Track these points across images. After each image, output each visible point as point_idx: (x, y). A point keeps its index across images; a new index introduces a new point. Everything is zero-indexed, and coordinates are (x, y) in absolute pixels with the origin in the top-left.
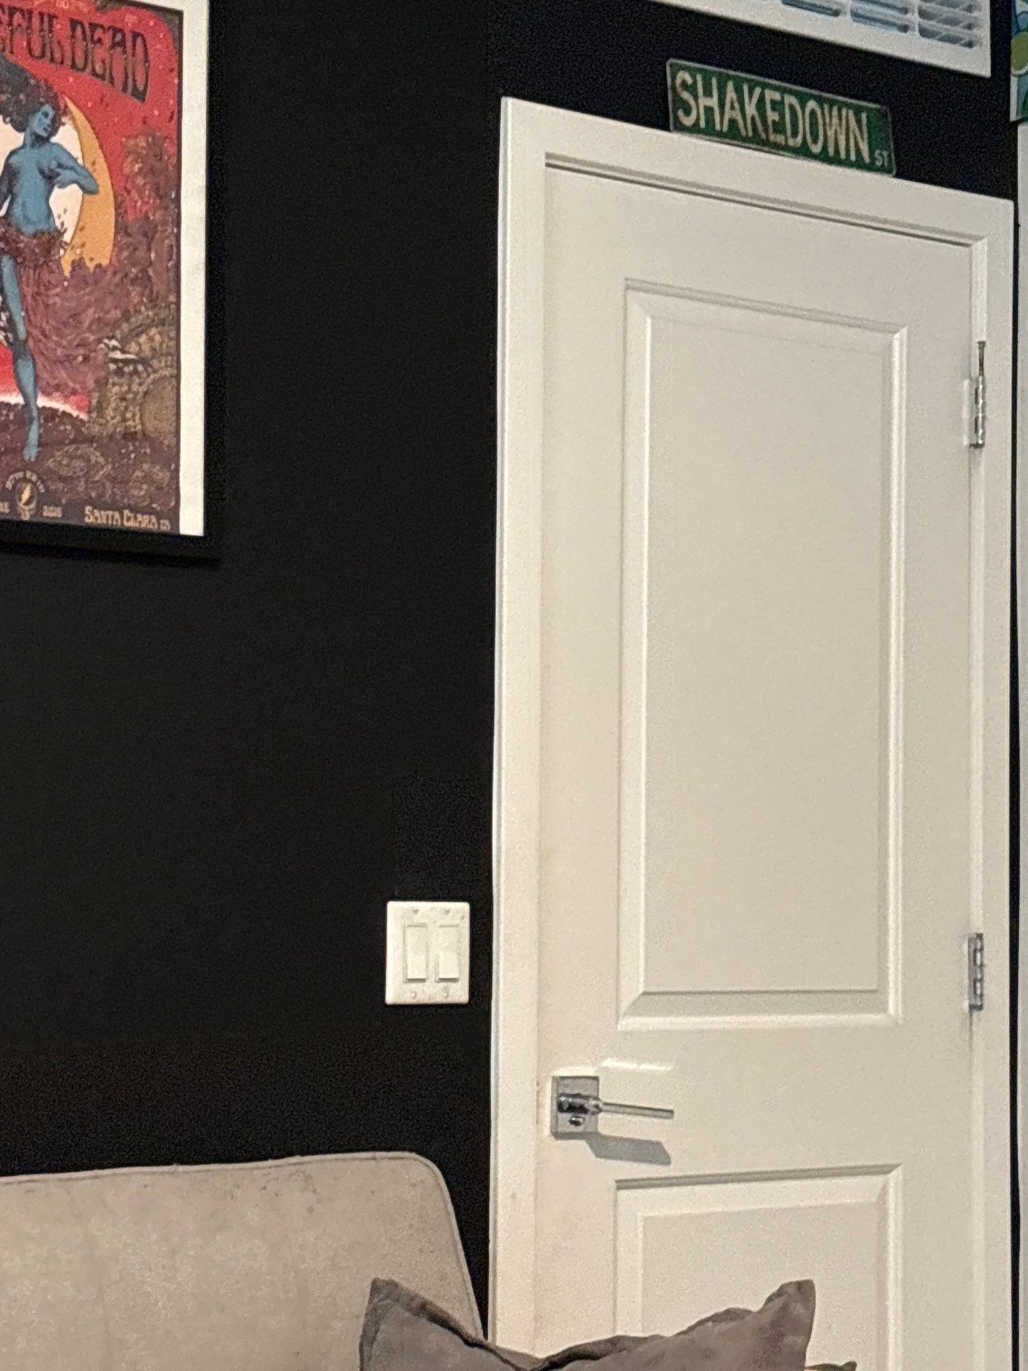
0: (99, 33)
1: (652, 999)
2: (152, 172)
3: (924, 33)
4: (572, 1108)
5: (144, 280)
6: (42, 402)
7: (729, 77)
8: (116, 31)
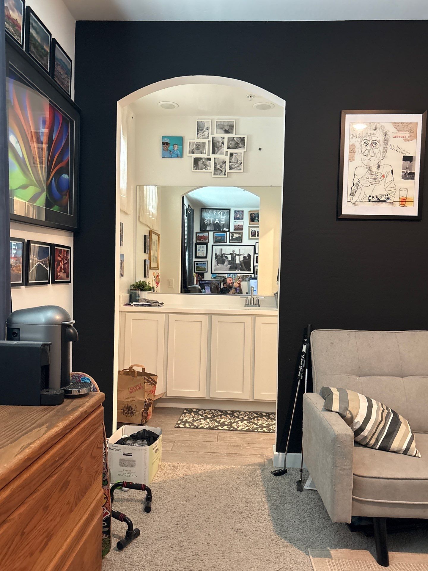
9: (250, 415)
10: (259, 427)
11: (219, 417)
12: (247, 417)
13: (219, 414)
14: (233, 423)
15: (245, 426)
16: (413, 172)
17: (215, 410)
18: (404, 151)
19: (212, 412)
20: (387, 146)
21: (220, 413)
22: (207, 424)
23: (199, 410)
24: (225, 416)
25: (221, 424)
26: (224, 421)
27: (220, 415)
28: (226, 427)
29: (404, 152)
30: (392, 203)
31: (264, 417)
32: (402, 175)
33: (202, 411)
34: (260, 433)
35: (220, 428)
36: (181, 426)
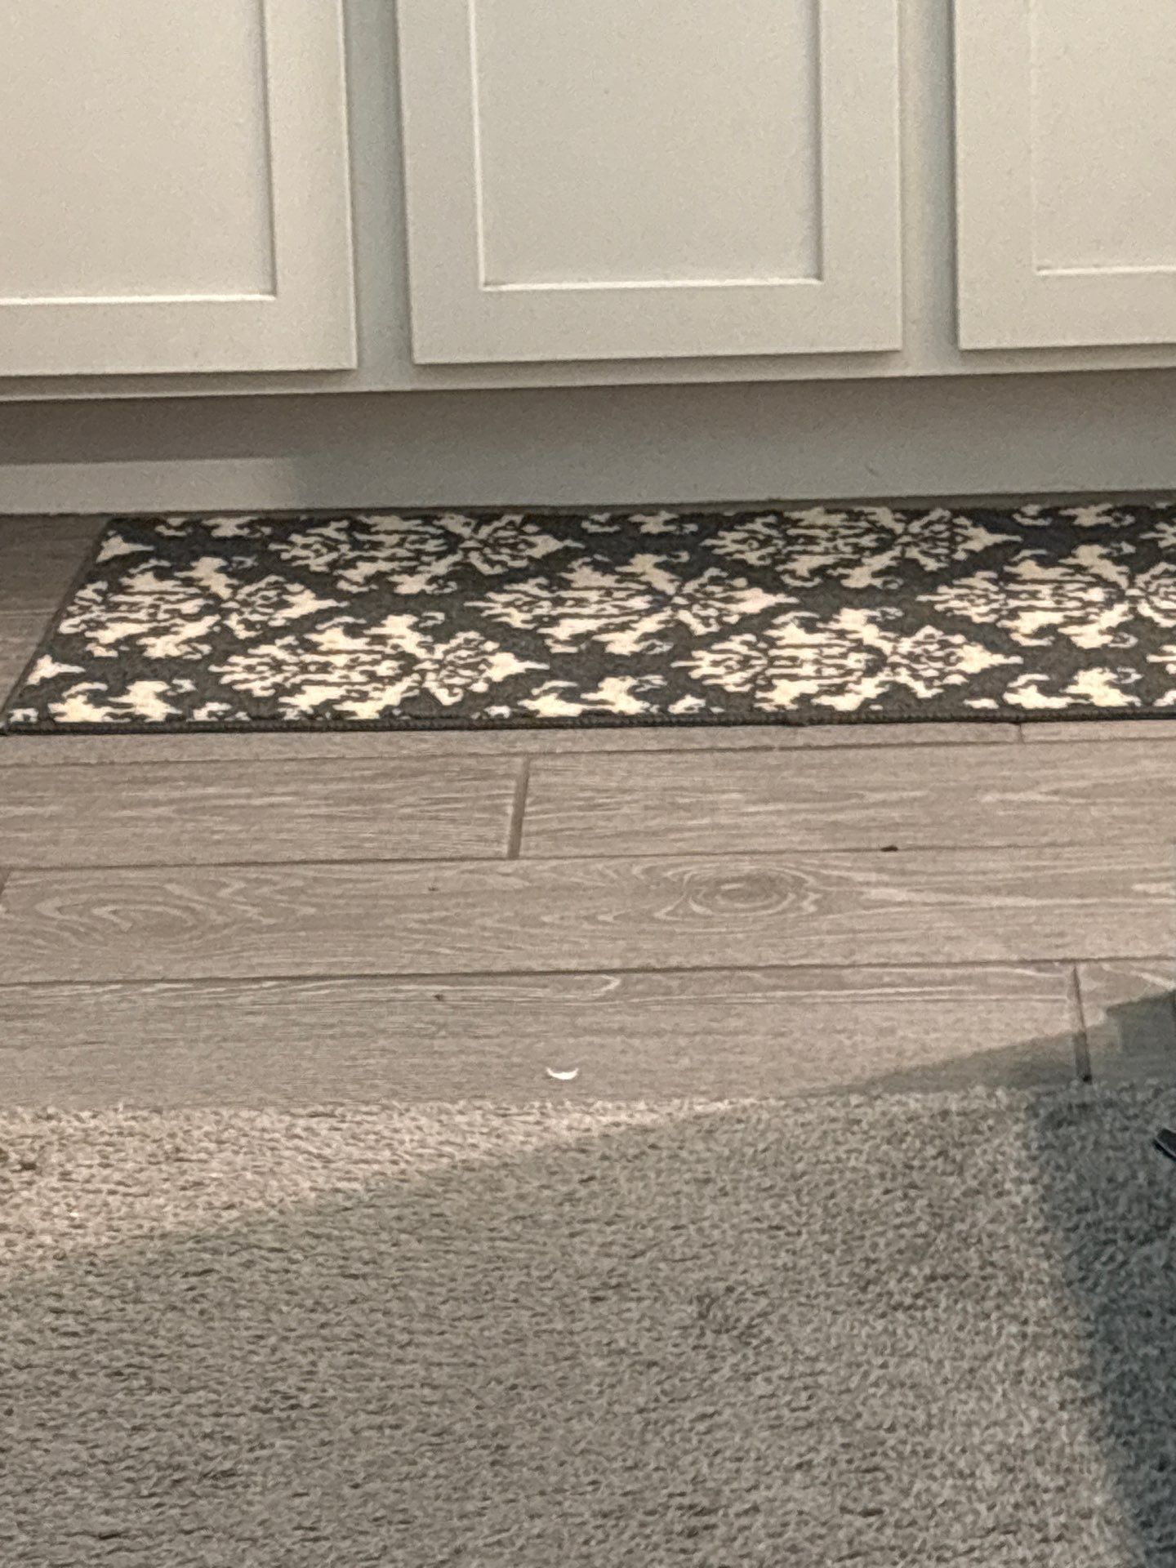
9: (917, 540)
10: (1016, 660)
11: (530, 587)
12: (884, 560)
13: (537, 553)
14: (706, 642)
15: (855, 661)
17: (482, 516)
19: (452, 541)
21: (546, 545)
22: (385, 669)
23: (286, 524)
24: (604, 569)
25: (561, 666)
26: (592, 625)
27: (553, 570)
28: (616, 694)
31: (1088, 555)
33: (330, 531)
34: (1031, 730)
35: (549, 706)
36: (76, 709)
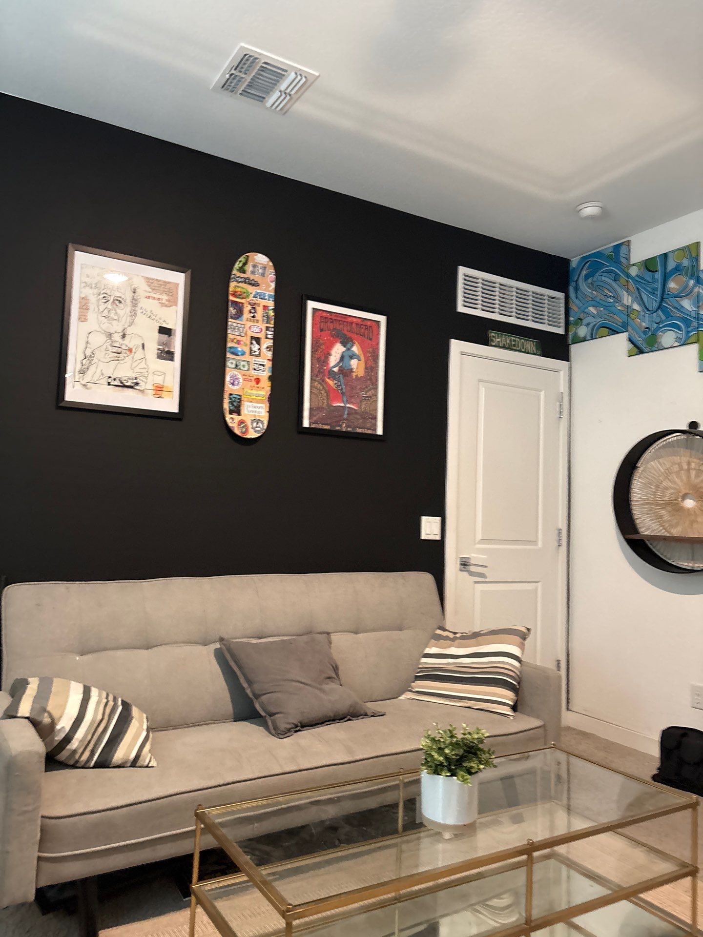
0: (362, 326)
1: (483, 541)
2: (373, 356)
3: (549, 325)
4: (465, 565)
5: (370, 379)
6: (348, 405)
7: (503, 335)
8: (366, 326)
16: (172, 350)
18: (160, 319)
20: (137, 309)
29: (160, 321)
30: (142, 391)
32: (158, 353)
